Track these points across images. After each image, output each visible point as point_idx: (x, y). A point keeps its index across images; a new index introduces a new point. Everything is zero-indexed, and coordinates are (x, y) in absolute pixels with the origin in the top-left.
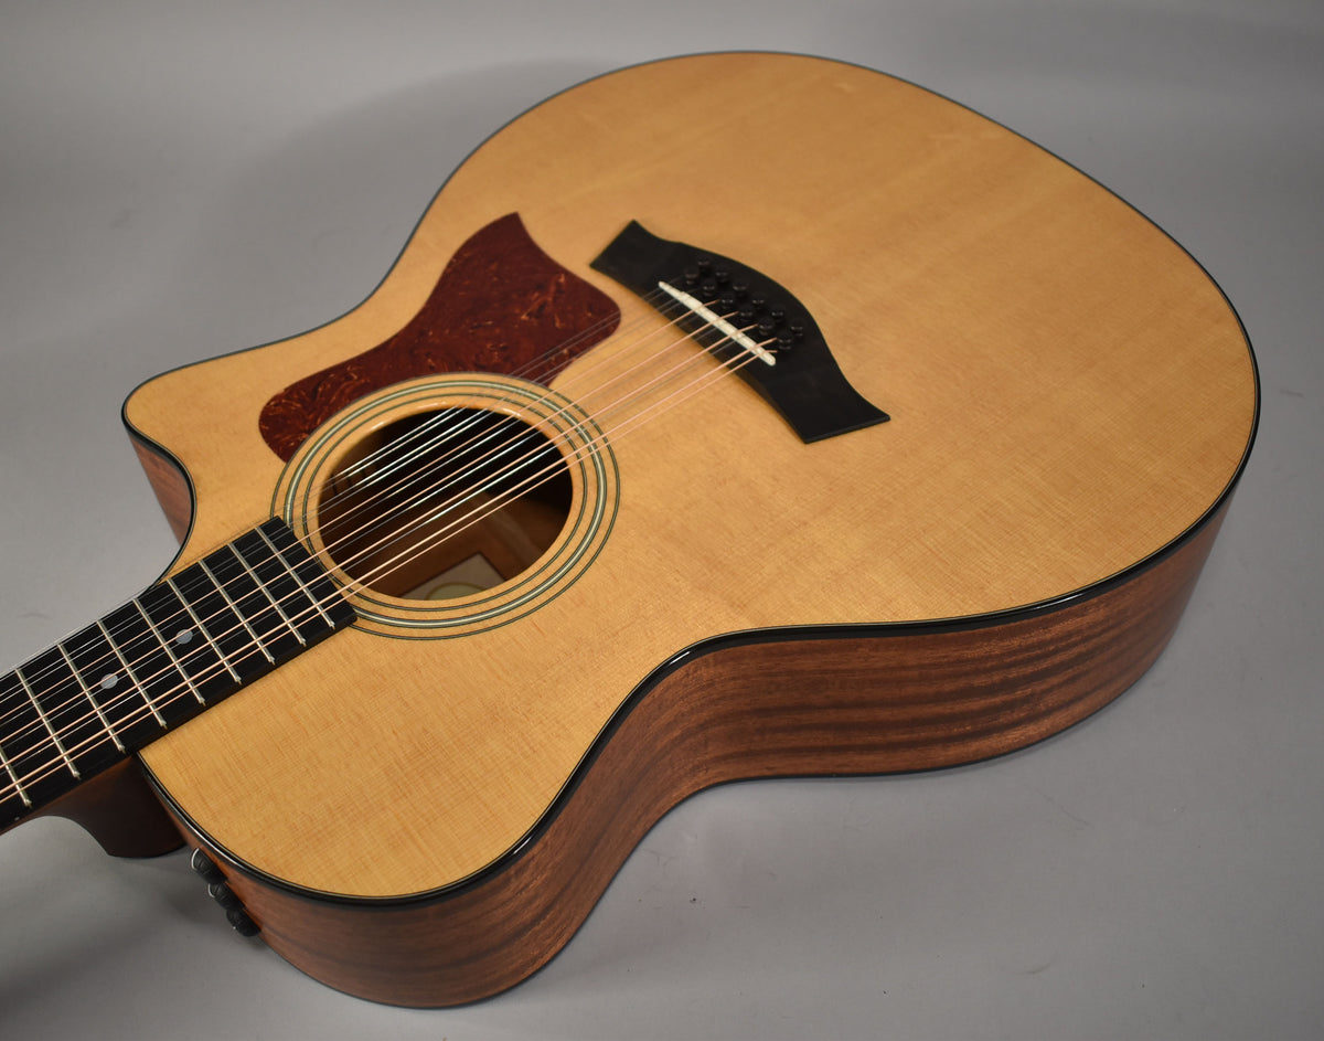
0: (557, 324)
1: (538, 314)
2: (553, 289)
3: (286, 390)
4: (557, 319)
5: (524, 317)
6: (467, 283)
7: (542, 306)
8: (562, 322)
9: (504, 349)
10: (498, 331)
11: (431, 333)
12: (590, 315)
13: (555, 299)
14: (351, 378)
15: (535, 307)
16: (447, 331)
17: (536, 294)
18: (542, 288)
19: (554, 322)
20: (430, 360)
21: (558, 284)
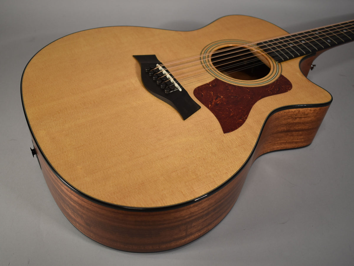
0: (212, 93)
1: (218, 97)
2: (213, 103)
3: (287, 91)
4: (212, 94)
5: (222, 97)
6: (240, 111)
7: (216, 99)
8: (211, 93)
9: (228, 90)
10: (230, 95)
11: (249, 98)
12: (203, 94)
13: (212, 100)
14: (270, 90)
15: (219, 99)
16: (245, 97)
17: (218, 103)
18: (216, 104)
19: (213, 94)
20: (249, 91)
21: (211, 104)
